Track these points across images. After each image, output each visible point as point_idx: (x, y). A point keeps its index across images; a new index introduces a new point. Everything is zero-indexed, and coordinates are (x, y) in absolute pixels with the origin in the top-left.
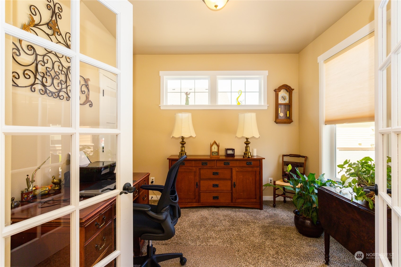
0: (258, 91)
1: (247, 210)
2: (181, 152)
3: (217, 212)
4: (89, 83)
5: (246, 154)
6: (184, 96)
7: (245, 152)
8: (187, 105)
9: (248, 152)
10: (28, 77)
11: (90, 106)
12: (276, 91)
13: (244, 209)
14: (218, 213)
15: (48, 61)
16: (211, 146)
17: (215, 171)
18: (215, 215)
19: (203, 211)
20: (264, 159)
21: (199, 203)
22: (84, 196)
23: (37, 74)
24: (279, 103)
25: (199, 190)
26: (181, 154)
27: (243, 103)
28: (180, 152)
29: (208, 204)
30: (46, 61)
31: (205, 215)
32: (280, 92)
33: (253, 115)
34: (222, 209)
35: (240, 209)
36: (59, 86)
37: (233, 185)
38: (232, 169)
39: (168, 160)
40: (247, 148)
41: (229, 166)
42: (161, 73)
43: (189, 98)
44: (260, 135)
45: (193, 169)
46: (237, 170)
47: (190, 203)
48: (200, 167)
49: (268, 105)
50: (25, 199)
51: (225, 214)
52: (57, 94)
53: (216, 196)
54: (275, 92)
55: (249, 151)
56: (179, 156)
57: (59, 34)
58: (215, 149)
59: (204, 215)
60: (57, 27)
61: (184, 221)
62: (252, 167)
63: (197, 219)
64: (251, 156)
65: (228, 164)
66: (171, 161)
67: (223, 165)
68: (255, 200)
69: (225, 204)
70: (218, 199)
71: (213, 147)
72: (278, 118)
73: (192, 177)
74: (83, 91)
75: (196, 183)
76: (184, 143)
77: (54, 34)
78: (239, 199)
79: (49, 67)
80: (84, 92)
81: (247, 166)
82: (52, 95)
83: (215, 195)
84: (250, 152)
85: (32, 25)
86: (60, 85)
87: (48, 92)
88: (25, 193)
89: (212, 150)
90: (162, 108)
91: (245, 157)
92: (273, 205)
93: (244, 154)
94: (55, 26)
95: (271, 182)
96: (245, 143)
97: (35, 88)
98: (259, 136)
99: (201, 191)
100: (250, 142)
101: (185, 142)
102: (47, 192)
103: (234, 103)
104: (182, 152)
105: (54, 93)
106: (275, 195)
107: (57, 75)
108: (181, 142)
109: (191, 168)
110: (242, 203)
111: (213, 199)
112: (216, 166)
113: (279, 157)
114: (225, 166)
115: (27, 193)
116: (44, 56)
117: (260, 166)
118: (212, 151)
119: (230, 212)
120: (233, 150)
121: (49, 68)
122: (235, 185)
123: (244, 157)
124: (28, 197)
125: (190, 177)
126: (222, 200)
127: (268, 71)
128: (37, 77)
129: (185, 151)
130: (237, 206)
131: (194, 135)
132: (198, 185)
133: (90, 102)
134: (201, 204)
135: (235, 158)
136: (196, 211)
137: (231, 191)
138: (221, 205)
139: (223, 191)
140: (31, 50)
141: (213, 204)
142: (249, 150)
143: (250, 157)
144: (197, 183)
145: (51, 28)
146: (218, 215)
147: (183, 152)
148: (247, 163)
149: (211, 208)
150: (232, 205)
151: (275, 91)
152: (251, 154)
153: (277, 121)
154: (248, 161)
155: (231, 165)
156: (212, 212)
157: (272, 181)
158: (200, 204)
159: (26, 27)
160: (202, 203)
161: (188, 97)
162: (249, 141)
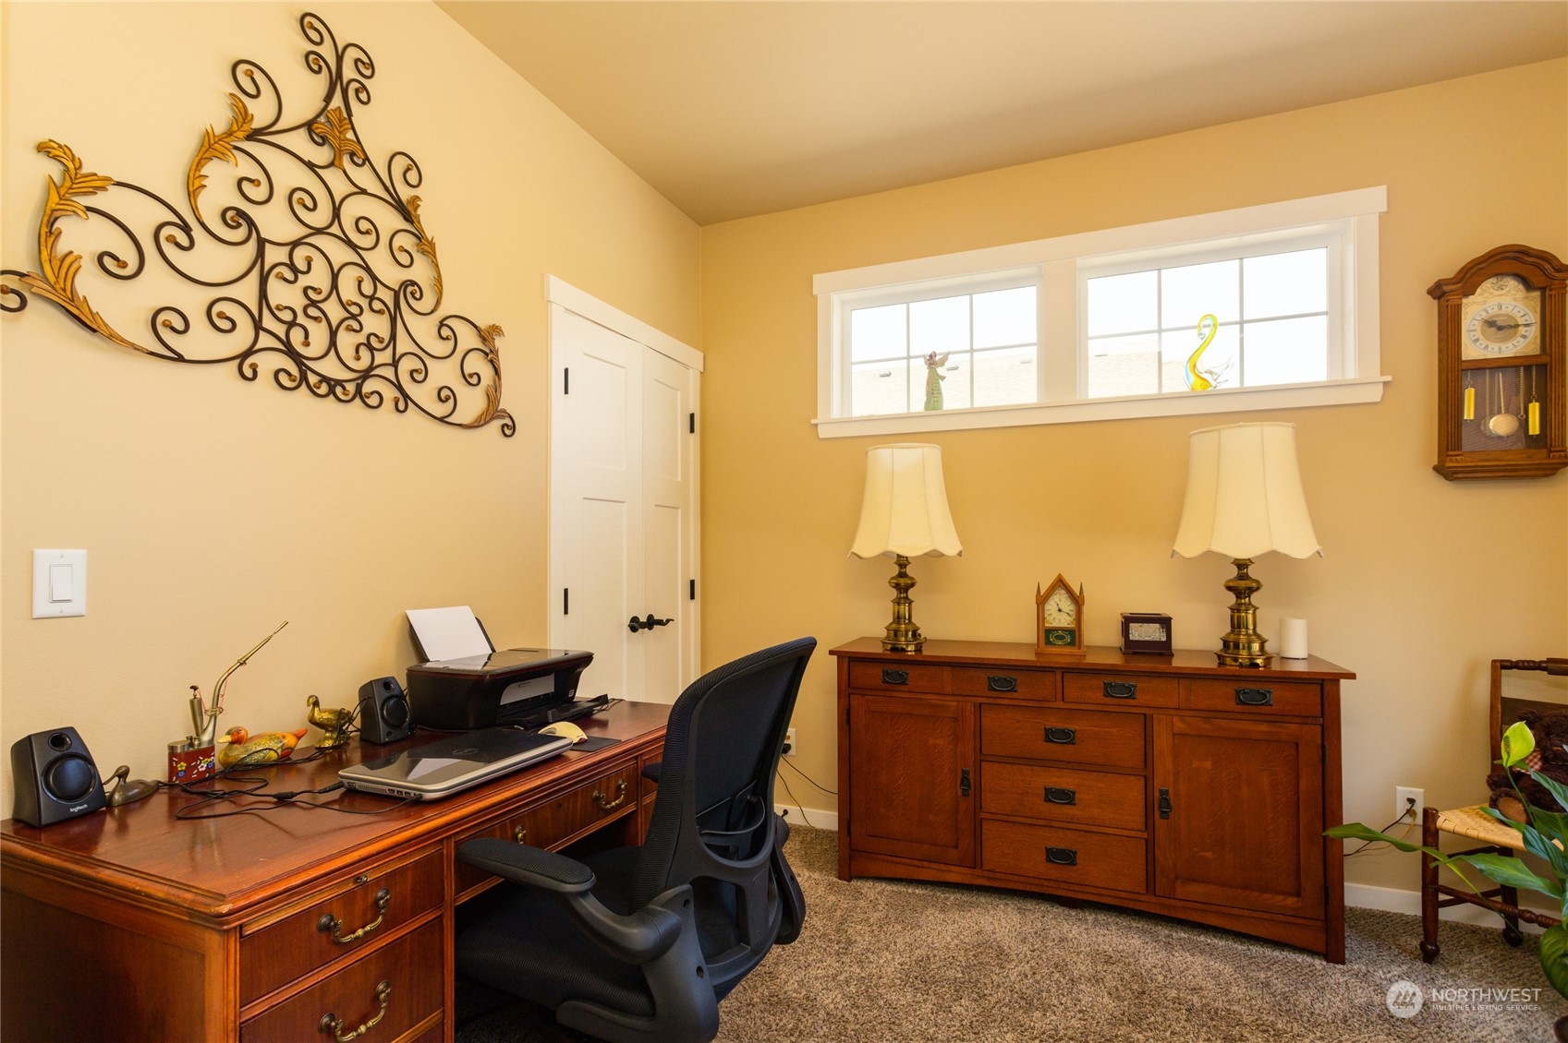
0: (1325, 310)
1: (1240, 947)
2: (894, 626)
3: (1066, 927)
4: (499, 343)
5: (1237, 646)
6: (921, 372)
7: (1229, 634)
8: (934, 409)
9: (1247, 634)
10: (225, 325)
11: (503, 432)
12: (1444, 293)
13: (1221, 938)
14: (1071, 935)
15: (312, 263)
16: (1042, 601)
17: (1055, 723)
18: (1051, 944)
19: (991, 912)
20: (1352, 676)
21: (974, 868)
22: (357, 787)
23: (266, 312)
24: (1464, 358)
25: (978, 806)
26: (892, 632)
27: (1230, 381)
28: (891, 624)
29: (1022, 879)
30: (301, 265)
31: (998, 936)
32: (1473, 294)
33: (1279, 437)
34: (1096, 920)
35: (1202, 938)
36: (358, 358)
37: (1159, 805)
38: (1148, 723)
39: (835, 658)
40: (1239, 611)
41: (1132, 702)
42: (820, 282)
43: (943, 378)
44: (1319, 544)
45: (947, 703)
46: (1179, 725)
47: (934, 865)
48: (983, 700)
49: (1388, 378)
50: (181, 774)
51: (1106, 947)
52: (351, 387)
53: (1062, 846)
54: (1435, 302)
55: (1251, 632)
56: (884, 643)
57: (360, 162)
58: (1061, 612)
59: (994, 933)
60: (350, 135)
61: (887, 948)
62: (1270, 718)
63: (952, 946)
64: (1268, 660)
65: (1130, 692)
66: (846, 661)
67: (1099, 695)
68: (1291, 901)
69: (1112, 893)
70: (1073, 863)
71: (1051, 606)
72: (1458, 446)
73: (940, 742)
74: (471, 376)
75: (960, 774)
76: (910, 582)
77: (337, 163)
78: (1192, 880)
79: (316, 287)
80: (475, 380)
81: (1240, 708)
82: (332, 391)
83: (1059, 841)
84: (1259, 637)
85: (241, 134)
86: (364, 353)
87: (313, 379)
88: (180, 754)
89: (1044, 618)
90: (823, 432)
91: (1228, 661)
92: (1422, 945)
93: (1226, 644)
94: (340, 133)
95: (1410, 812)
96: (1229, 588)
97: (254, 367)
98: (1318, 548)
99: (982, 815)
100: (1258, 582)
101: (912, 578)
102: (273, 756)
103: (1177, 383)
104: (899, 623)
105: (340, 383)
106: (1430, 890)
107: (354, 317)
108: (892, 578)
109: (934, 699)
110: (1213, 908)
111: (1049, 860)
112: (1060, 696)
113: (1471, 671)
114: (1108, 700)
115: (187, 754)
116: (295, 244)
117: (1323, 717)
118: (1046, 625)
119: (1136, 942)
120: (1165, 622)
121: (314, 289)
122: (1169, 806)
123: (1222, 664)
124: (189, 769)
125: (931, 741)
126: (1093, 872)
127: (1383, 188)
128: (264, 326)
129: (913, 620)
130: (1182, 916)
131: (950, 546)
132: (968, 785)
133: (503, 417)
134: (986, 874)
135: (1177, 662)
136: (961, 907)
137: (1145, 835)
138: (1094, 898)
139: (1102, 830)
140: (239, 225)
141: (1046, 883)
142: (1251, 627)
143: (1259, 661)
144: (968, 773)
145: (323, 141)
146: (1065, 944)
147: (905, 624)
148: (1238, 692)
149: (1038, 904)
150: (1150, 904)
151: (1438, 291)
152: (1267, 645)
153: (1449, 464)
154: (1243, 686)
155: (1142, 698)
156: (1039, 925)
157: (1419, 808)
158: (984, 877)
159: (216, 143)
160: (989, 871)
161: (940, 373)
162: (1250, 574)
